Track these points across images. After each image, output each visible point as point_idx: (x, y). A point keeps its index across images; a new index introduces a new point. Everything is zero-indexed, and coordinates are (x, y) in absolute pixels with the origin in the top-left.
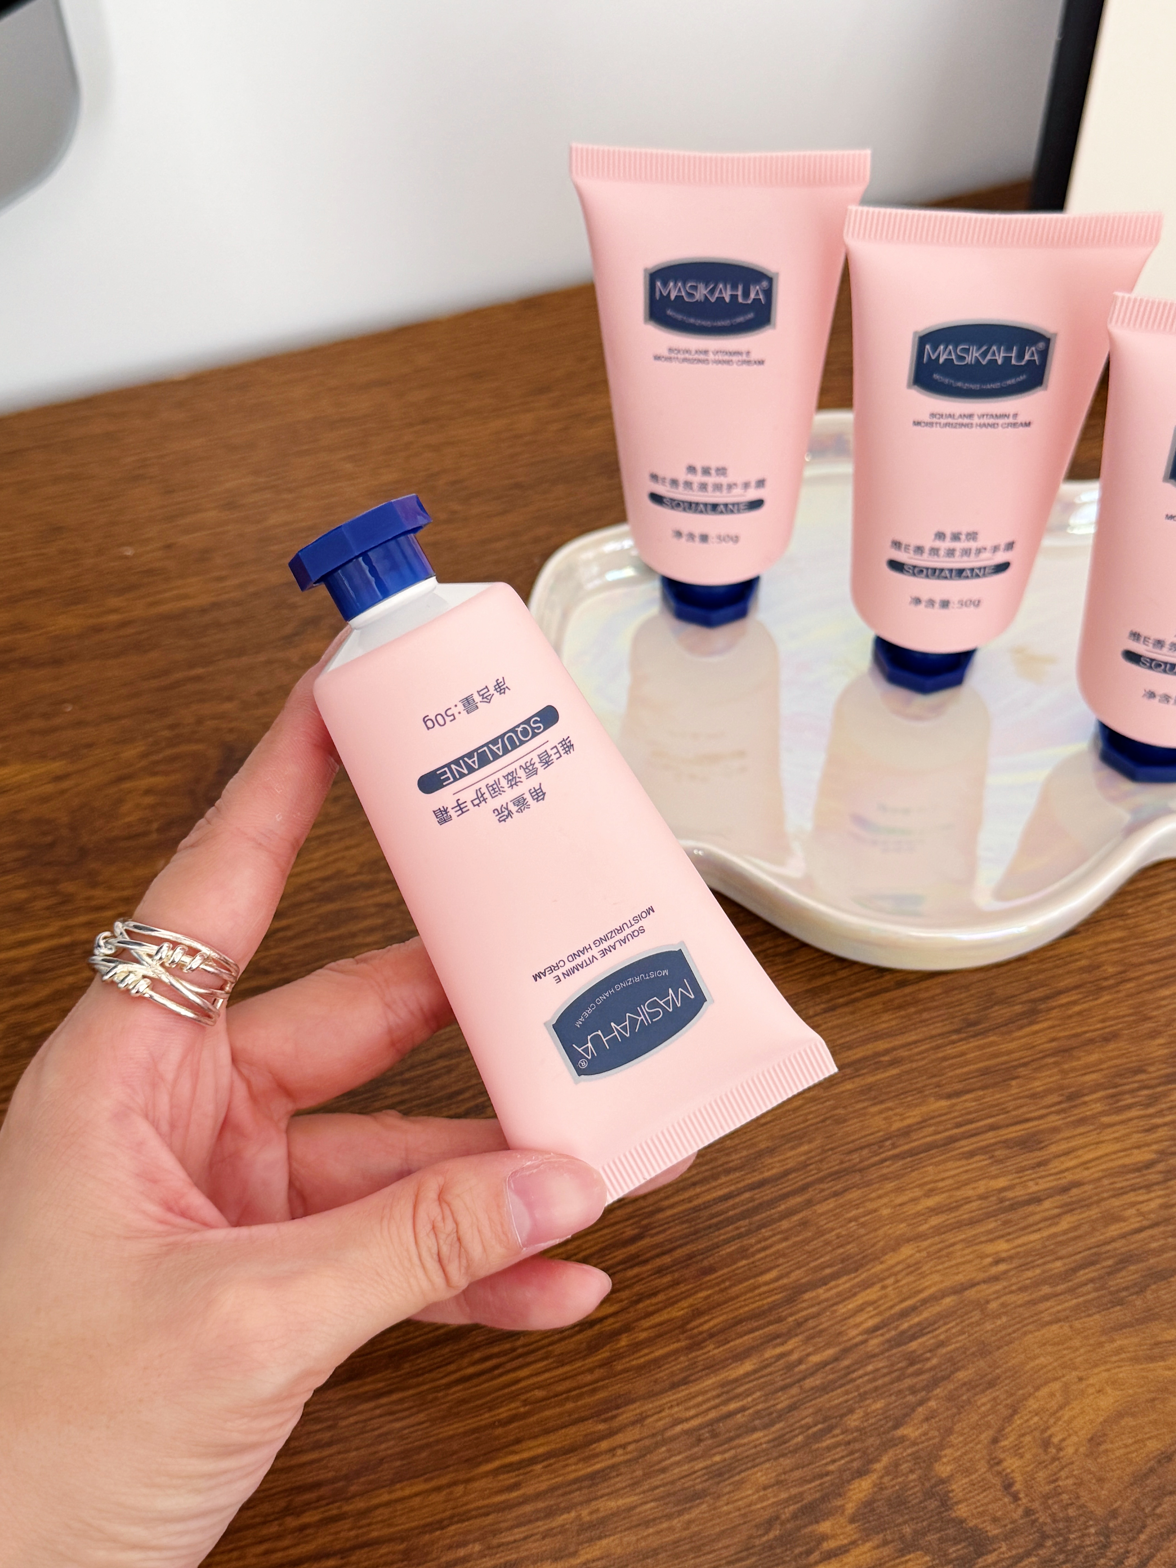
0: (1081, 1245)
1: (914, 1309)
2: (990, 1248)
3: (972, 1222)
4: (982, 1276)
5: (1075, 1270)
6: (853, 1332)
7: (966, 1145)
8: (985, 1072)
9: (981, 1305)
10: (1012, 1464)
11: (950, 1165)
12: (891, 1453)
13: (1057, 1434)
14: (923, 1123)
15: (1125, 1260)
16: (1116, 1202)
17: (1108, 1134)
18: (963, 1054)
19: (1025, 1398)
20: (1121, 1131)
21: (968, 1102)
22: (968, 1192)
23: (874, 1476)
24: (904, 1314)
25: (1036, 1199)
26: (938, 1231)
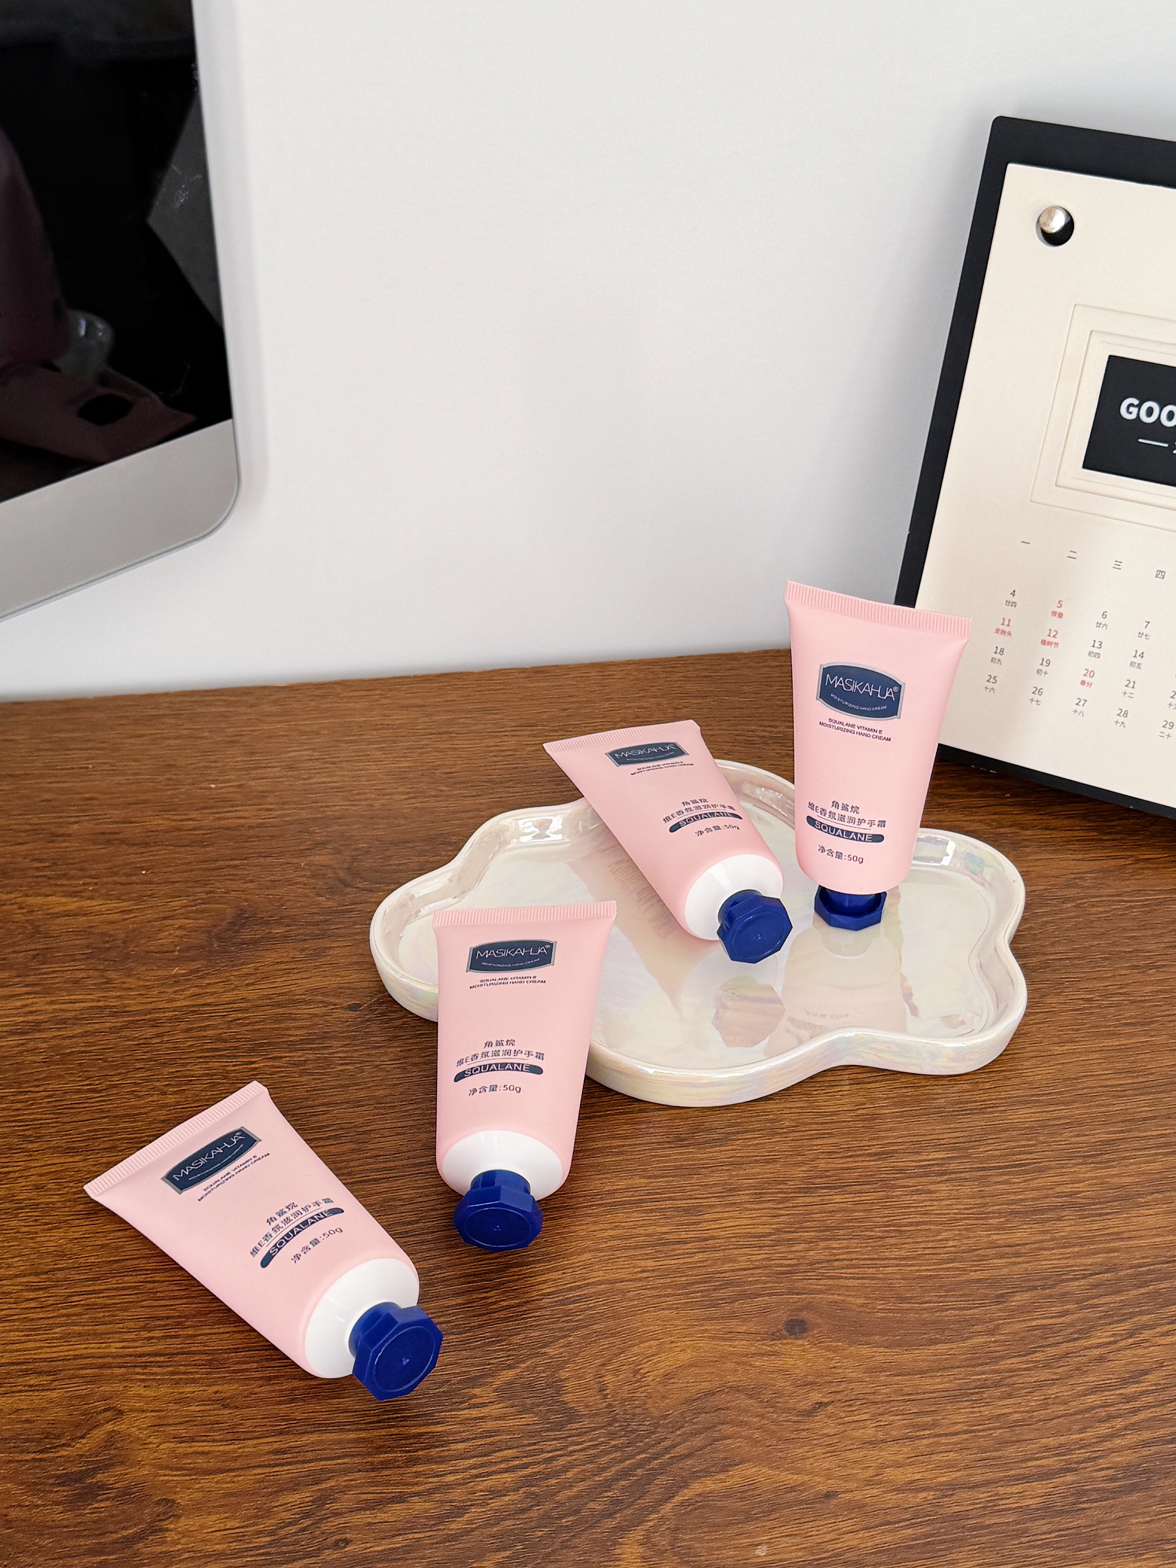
0: (704, 1270)
1: (579, 1287)
2: (643, 1263)
3: (635, 1248)
4: (630, 1277)
5: (693, 1284)
6: (535, 1293)
7: (650, 1206)
8: (677, 1168)
9: (624, 1292)
10: (609, 1378)
11: (635, 1214)
12: (534, 1360)
13: (646, 1367)
14: (627, 1189)
15: (729, 1284)
16: (736, 1252)
17: (746, 1214)
18: (670, 1155)
19: (633, 1346)
20: (755, 1214)
21: (661, 1182)
22: (641, 1231)
23: (518, 1370)
24: (571, 1289)
25: (684, 1242)
26: (611, 1248)
